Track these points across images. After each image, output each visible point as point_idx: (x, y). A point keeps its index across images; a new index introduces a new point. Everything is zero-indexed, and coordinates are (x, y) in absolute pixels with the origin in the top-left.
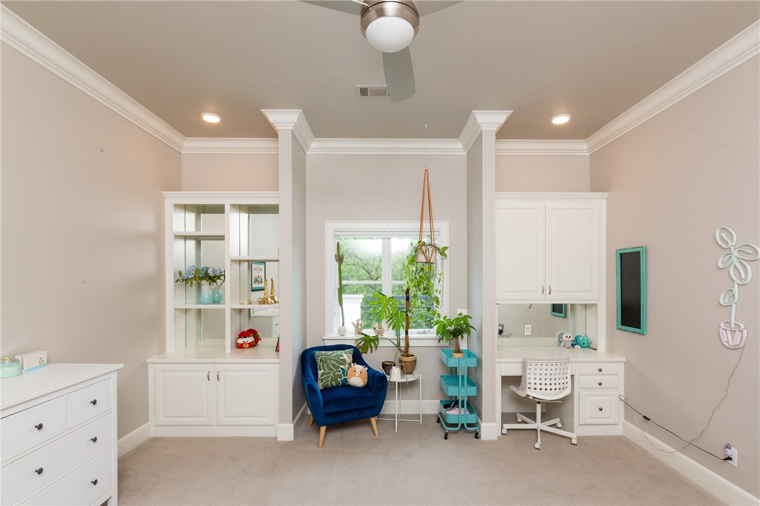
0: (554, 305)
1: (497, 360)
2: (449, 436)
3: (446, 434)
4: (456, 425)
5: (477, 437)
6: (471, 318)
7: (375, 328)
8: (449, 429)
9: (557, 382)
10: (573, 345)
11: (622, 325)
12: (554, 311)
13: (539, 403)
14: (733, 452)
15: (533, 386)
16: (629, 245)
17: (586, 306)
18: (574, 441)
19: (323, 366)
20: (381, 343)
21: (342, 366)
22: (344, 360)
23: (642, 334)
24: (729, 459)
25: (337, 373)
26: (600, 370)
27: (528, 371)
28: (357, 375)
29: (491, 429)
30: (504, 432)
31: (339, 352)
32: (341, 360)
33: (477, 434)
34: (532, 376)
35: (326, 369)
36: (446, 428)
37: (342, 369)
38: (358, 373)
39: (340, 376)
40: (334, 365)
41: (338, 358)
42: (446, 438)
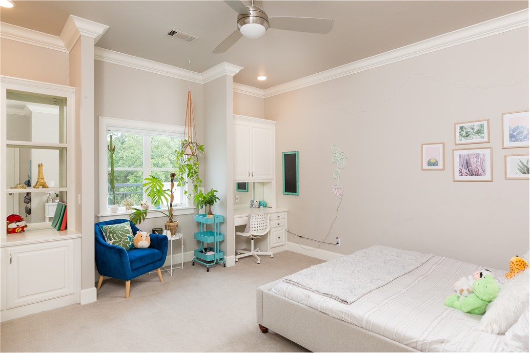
0: (238, 183)
1: (235, 216)
2: (210, 269)
3: (208, 269)
4: (212, 262)
5: (224, 266)
6: (217, 191)
7: (142, 205)
8: (209, 265)
9: (259, 226)
10: (259, 206)
11: (285, 192)
12: (238, 189)
13: (252, 239)
14: (339, 241)
15: (254, 229)
16: (290, 150)
17: (263, 184)
18: (272, 256)
19: (113, 236)
20: (149, 216)
21: (128, 235)
22: (128, 230)
23: (298, 195)
24: (338, 243)
25: (126, 240)
26: (279, 217)
27: (251, 220)
28: (144, 239)
29: (231, 259)
30: (237, 260)
31: (122, 225)
32: (125, 230)
33: (224, 264)
34: (253, 223)
35: (117, 239)
36: (207, 264)
37: (128, 236)
38: (144, 237)
39: (128, 243)
40: (121, 234)
41: (123, 229)
42: (208, 271)
